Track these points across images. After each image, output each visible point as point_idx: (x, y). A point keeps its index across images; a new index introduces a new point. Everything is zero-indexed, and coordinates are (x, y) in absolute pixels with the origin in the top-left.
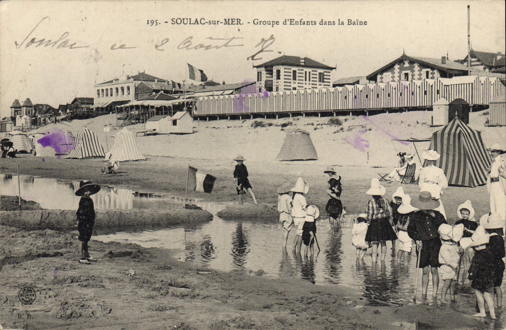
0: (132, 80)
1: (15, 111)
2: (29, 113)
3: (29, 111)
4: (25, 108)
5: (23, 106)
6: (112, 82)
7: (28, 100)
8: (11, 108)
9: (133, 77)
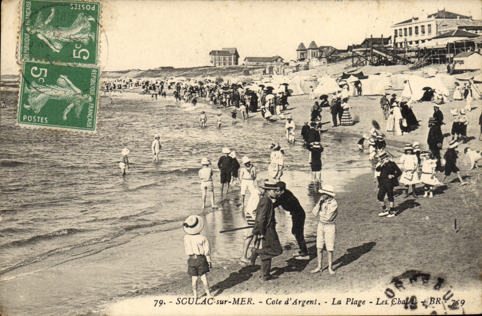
0: (433, 18)
1: (301, 54)
2: (315, 55)
3: (315, 53)
4: (311, 50)
5: (309, 49)
6: (410, 21)
7: (313, 43)
8: (297, 50)
9: (434, 15)
